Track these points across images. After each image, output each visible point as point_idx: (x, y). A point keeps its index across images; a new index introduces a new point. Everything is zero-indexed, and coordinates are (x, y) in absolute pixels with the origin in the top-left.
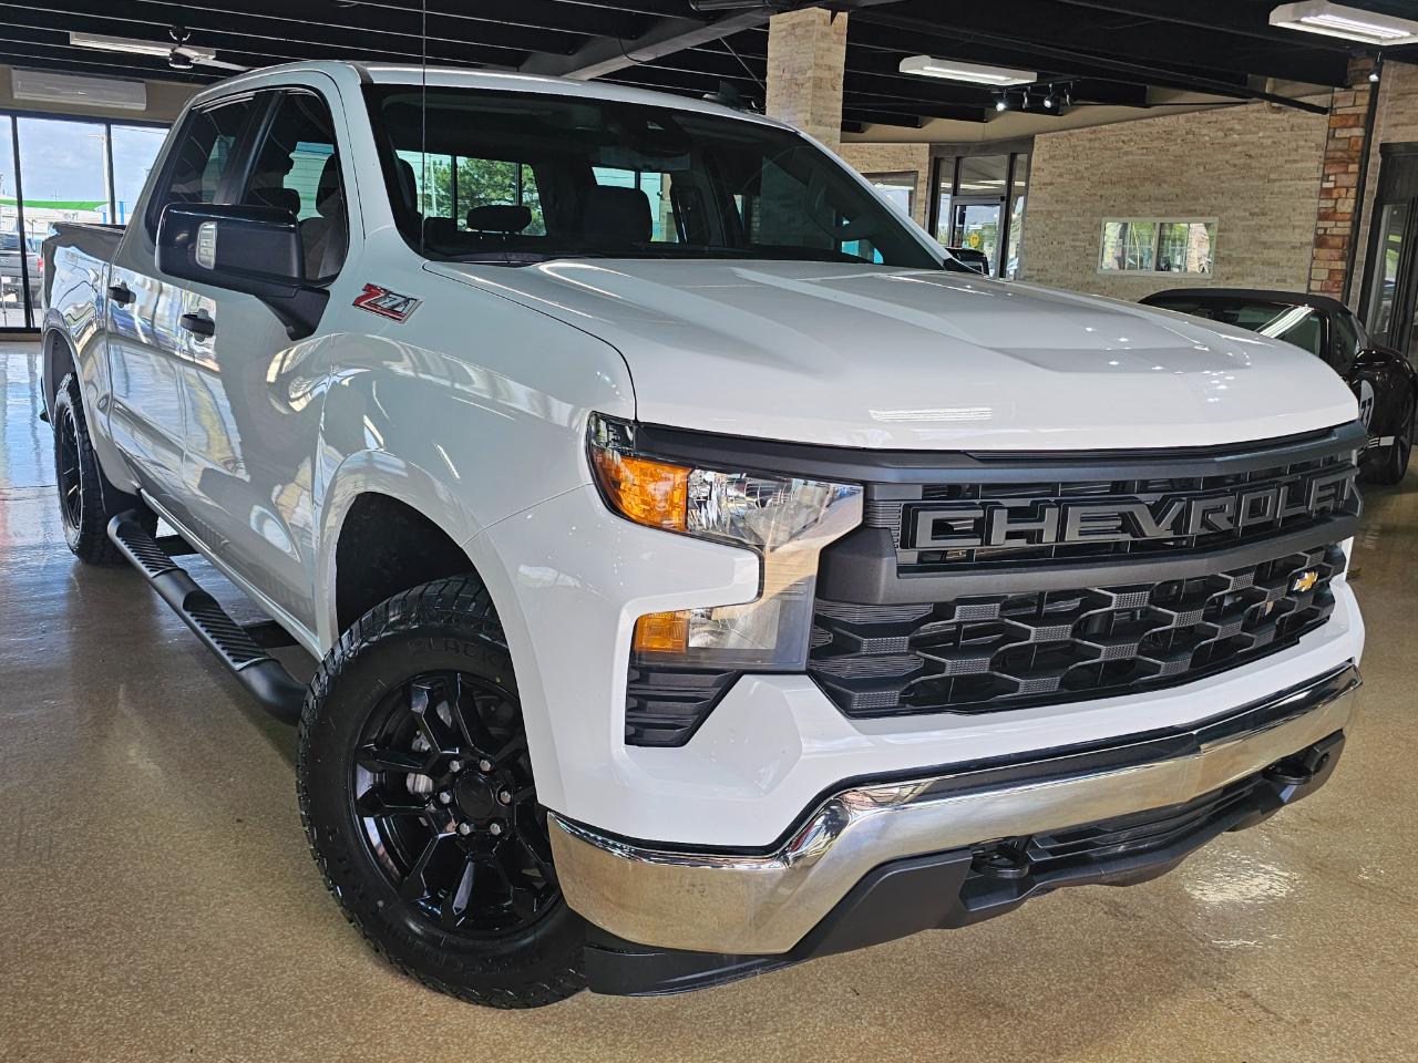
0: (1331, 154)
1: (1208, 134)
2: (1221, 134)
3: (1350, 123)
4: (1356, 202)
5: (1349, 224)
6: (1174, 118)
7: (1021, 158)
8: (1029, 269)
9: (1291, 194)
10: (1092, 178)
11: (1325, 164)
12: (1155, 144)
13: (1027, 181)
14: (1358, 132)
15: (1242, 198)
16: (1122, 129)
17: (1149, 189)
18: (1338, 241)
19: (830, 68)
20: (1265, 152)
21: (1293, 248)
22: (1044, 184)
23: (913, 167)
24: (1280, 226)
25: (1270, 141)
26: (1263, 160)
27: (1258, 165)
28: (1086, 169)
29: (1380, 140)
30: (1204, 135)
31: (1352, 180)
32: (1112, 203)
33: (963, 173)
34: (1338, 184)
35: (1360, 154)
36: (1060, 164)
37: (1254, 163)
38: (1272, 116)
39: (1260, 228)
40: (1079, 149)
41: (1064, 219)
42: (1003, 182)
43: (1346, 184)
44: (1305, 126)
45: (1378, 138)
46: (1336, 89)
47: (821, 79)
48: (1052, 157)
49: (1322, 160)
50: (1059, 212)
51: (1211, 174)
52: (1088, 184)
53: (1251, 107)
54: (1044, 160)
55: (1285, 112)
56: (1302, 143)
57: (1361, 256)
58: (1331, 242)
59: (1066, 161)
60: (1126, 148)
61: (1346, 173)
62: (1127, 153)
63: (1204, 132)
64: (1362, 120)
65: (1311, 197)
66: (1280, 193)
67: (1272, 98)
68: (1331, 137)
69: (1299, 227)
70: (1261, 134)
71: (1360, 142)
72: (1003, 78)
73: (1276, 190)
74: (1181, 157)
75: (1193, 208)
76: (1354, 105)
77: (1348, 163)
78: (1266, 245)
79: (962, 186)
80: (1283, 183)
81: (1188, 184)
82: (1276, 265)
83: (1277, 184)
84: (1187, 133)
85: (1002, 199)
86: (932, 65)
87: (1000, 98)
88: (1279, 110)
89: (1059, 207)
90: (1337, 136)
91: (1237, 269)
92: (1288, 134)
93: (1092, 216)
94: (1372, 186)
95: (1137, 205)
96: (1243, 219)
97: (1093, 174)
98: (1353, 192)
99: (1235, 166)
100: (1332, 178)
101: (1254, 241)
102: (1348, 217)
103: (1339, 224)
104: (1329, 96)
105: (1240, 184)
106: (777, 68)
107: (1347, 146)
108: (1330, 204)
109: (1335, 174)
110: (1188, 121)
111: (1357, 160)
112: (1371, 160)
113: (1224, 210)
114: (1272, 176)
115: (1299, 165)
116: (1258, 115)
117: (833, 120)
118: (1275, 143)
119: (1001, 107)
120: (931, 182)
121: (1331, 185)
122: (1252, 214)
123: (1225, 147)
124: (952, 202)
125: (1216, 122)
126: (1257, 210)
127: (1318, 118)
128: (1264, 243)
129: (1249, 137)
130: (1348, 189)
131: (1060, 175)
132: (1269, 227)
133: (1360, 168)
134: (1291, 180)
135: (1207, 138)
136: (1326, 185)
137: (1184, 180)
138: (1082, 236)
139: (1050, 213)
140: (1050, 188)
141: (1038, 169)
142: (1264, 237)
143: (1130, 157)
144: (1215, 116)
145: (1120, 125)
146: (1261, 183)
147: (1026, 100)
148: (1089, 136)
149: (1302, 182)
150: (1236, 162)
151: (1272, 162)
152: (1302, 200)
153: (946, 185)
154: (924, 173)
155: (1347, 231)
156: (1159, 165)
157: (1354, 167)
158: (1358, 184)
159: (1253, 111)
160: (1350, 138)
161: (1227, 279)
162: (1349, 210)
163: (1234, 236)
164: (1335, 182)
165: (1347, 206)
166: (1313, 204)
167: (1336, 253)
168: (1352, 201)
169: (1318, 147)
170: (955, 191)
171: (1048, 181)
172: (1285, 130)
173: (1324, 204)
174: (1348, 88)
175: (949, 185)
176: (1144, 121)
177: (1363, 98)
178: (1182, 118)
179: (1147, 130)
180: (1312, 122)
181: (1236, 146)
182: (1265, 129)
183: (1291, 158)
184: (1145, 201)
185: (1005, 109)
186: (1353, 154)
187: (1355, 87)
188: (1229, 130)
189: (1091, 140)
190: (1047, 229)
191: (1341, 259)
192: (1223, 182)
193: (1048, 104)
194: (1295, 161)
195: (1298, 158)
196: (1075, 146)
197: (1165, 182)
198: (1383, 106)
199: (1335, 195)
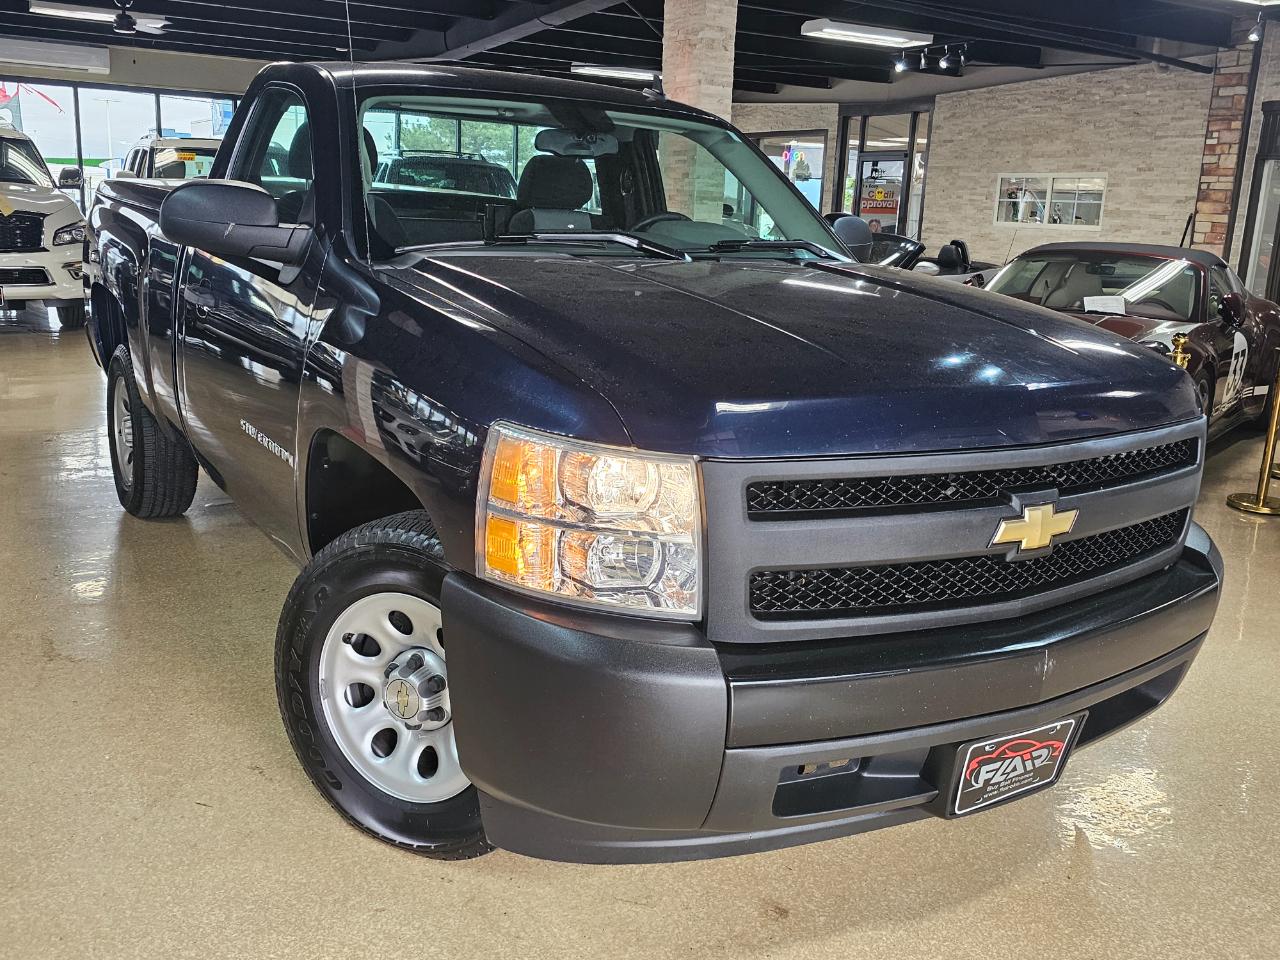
0: (1215, 112)
1: (1099, 93)
2: (1111, 93)
3: (1234, 82)
4: (1238, 157)
5: (1231, 179)
6: (1066, 79)
7: (923, 117)
8: (930, 222)
9: (1177, 150)
10: (990, 136)
11: (1209, 122)
12: (1049, 103)
13: (929, 138)
14: (1242, 90)
15: (1130, 154)
16: (1018, 89)
17: (1042, 146)
18: (1221, 196)
19: (722, 29)
20: (1152, 110)
21: (1179, 202)
22: (945, 141)
23: (823, 126)
24: (1167, 182)
25: (1156, 100)
26: (1150, 118)
27: (1145, 122)
28: (984, 126)
29: (1262, 99)
30: (1094, 94)
31: (1235, 137)
32: (1007, 159)
33: (869, 131)
34: (1221, 141)
35: (1242, 112)
36: (959, 122)
37: (1142, 121)
38: (1159, 75)
39: (1146, 183)
40: (978, 107)
41: (961, 174)
42: (907, 140)
43: (1228, 140)
44: (1190, 85)
45: (1260, 97)
46: (1221, 49)
47: (713, 41)
48: (953, 115)
49: (1206, 117)
50: (958, 168)
51: (1101, 131)
52: (985, 142)
53: (1139, 67)
54: (945, 119)
55: (1172, 71)
56: (1189, 101)
57: (1243, 210)
58: (1214, 196)
59: (965, 119)
60: (1021, 107)
61: (1229, 129)
62: (1022, 112)
63: (1094, 91)
64: (1245, 78)
65: (1196, 153)
66: (1165, 149)
67: (1159, 58)
68: (1215, 95)
69: (1183, 182)
70: (1149, 93)
71: (1243, 101)
72: (901, 40)
73: (1163, 146)
74: (1072, 115)
75: (1083, 163)
76: (1238, 65)
77: (1231, 121)
78: (1152, 200)
79: (869, 143)
80: (1169, 139)
81: (1078, 141)
82: (1162, 218)
83: (1164, 140)
84: (1079, 93)
85: (906, 156)
86: (831, 27)
87: (899, 59)
88: (1165, 69)
89: (958, 163)
90: (1220, 94)
91: (1125, 222)
92: (1173, 93)
93: (988, 172)
94: (1254, 142)
95: (1030, 161)
96: (1132, 174)
97: (989, 132)
98: (1235, 149)
99: (1123, 123)
100: (1215, 135)
101: (1141, 196)
102: (1231, 172)
103: (1222, 179)
104: (1212, 56)
105: (1128, 141)
106: (672, 30)
107: (1230, 105)
108: (1214, 159)
109: (1218, 131)
110: (1079, 80)
111: (1240, 117)
112: (1253, 118)
113: (1113, 165)
114: (1158, 133)
115: (1183, 123)
116: (1146, 75)
117: (725, 80)
118: (1162, 101)
119: (900, 67)
120: (840, 140)
121: (1215, 142)
122: (1140, 170)
123: (1114, 106)
124: (859, 157)
125: (1106, 82)
126: (1143, 166)
127: (1203, 77)
128: (1151, 197)
129: (1135, 96)
130: (1230, 145)
131: (960, 133)
132: (1155, 181)
133: (1243, 125)
134: (1177, 136)
135: (1098, 98)
136: (1209, 142)
137: (1076, 137)
138: (979, 190)
139: (950, 168)
140: (950, 145)
141: (938, 127)
142: (1150, 192)
143: (1026, 115)
144: (1105, 76)
145: (1015, 85)
146: (1148, 140)
147: (923, 61)
148: (987, 95)
149: (1187, 139)
150: (1125, 120)
151: (1159, 120)
152: (1187, 156)
153: (854, 142)
154: (833, 132)
155: (1230, 186)
156: (1052, 123)
157: (1237, 124)
158: (1241, 139)
159: (1141, 71)
160: (1233, 97)
161: (1116, 231)
162: (1233, 166)
163: (1123, 190)
164: (1218, 138)
165: (1230, 161)
166: (1196, 161)
167: (1219, 207)
168: (1236, 156)
169: (1203, 105)
170: (861, 148)
171: (948, 137)
172: (1171, 89)
173: (1208, 159)
174: (1232, 47)
175: (857, 142)
176: (1038, 81)
177: (1245, 57)
178: (1074, 78)
179: (1041, 90)
180: (1197, 81)
181: (1124, 104)
182: (1153, 88)
183: (1177, 116)
184: (1038, 157)
185: (904, 71)
186: (1236, 112)
187: (1238, 47)
188: (1118, 89)
189: (988, 99)
190: (947, 183)
191: (1224, 213)
192: (1112, 139)
193: (943, 64)
194: (1181, 119)
195: (1184, 116)
196: (974, 105)
197: (1057, 139)
198: (1265, 66)
199: (1218, 151)
